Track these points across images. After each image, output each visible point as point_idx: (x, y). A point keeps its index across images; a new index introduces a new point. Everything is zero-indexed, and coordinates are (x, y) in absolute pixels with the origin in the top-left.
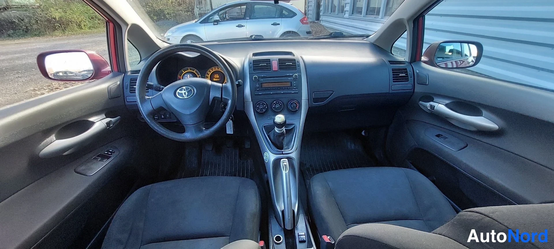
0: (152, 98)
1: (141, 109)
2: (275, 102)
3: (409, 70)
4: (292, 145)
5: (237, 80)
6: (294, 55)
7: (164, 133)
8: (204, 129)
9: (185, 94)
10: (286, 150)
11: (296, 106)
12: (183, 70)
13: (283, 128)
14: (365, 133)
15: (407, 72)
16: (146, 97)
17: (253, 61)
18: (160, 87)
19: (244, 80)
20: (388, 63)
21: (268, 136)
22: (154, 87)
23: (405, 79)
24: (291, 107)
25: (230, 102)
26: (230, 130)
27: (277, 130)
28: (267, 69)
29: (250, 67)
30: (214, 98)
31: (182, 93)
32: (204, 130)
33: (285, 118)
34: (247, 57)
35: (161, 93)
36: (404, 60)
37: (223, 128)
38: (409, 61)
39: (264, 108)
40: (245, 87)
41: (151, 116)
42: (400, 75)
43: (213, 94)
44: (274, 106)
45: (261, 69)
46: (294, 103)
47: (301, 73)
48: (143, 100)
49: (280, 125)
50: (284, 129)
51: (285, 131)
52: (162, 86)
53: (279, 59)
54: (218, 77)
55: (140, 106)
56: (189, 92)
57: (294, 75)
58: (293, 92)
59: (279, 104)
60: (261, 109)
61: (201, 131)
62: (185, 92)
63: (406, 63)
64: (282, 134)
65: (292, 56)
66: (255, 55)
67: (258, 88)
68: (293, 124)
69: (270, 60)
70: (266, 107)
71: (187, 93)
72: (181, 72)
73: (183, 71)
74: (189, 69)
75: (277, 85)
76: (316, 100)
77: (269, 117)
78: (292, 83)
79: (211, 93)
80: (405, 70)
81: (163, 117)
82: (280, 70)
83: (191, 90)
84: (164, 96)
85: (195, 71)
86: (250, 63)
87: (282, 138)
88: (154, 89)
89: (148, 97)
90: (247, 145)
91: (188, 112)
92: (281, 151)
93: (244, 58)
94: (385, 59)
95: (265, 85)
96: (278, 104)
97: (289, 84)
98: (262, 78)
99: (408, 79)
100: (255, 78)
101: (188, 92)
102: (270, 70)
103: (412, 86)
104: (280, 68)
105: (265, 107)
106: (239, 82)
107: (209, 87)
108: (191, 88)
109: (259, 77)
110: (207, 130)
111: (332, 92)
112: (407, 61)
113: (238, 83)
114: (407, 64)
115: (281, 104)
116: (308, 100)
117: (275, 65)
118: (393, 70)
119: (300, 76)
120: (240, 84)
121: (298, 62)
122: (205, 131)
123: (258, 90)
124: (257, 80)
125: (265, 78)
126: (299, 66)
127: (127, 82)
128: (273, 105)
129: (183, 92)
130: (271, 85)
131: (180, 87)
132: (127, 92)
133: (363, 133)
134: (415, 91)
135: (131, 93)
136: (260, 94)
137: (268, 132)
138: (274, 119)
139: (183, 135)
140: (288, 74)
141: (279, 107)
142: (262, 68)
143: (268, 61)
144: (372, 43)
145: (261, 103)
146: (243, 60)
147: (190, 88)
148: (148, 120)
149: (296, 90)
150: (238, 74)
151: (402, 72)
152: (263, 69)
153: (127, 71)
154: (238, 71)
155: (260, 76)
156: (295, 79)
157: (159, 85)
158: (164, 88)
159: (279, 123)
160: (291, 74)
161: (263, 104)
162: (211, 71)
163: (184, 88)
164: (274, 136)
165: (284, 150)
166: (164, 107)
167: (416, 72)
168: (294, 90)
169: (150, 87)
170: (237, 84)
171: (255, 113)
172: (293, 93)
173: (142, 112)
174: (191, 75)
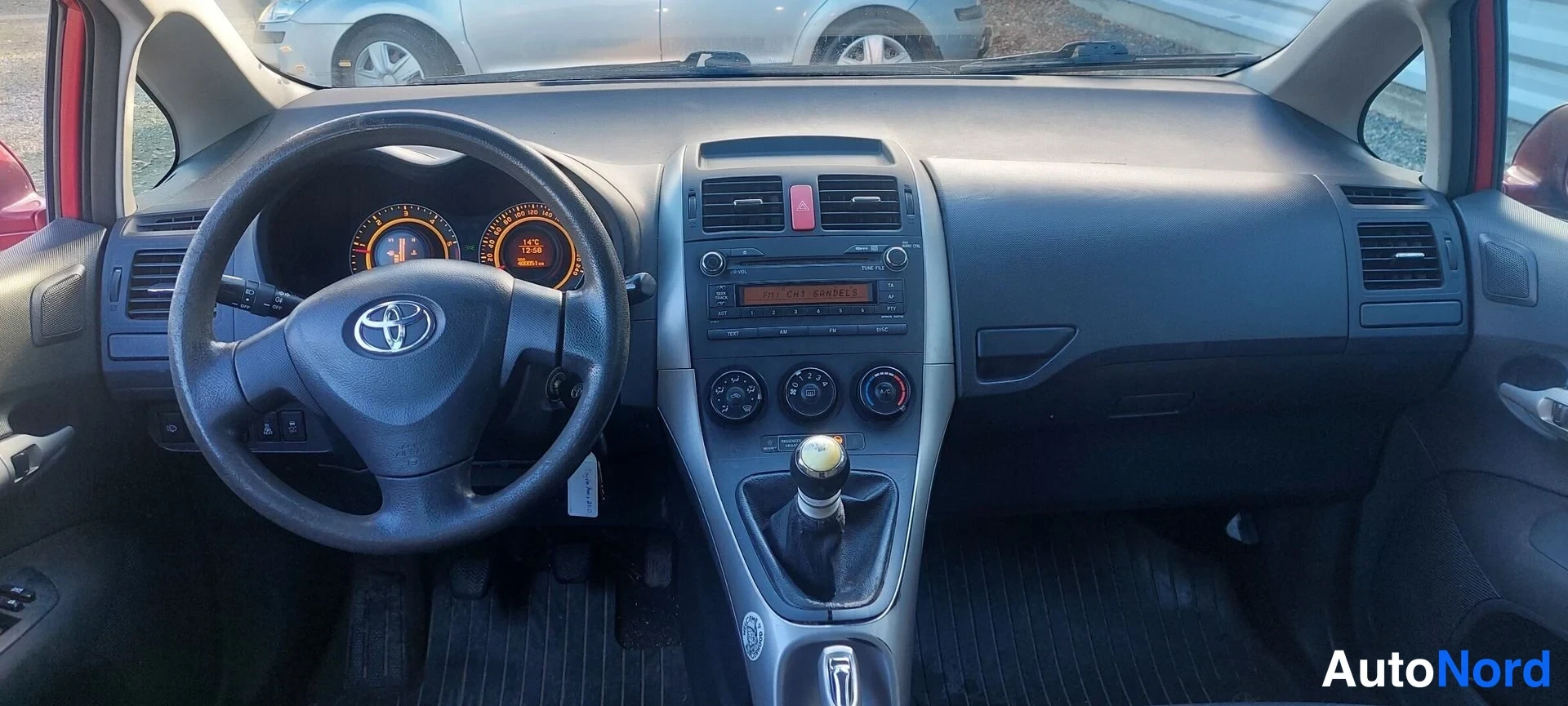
0: (242, 349)
1: (188, 397)
2: (798, 373)
3: (1443, 227)
4: (874, 581)
5: (628, 272)
6: (890, 159)
7: (285, 511)
8: (470, 495)
9: (394, 336)
10: (846, 605)
11: (894, 391)
12: (376, 215)
13: (836, 496)
14: (1241, 526)
15: (1431, 240)
16: (213, 343)
17: (703, 182)
18: (274, 297)
19: (660, 271)
20: (1337, 196)
21: (767, 533)
22: (247, 296)
23: (1428, 272)
24: (873, 397)
25: (595, 373)
26: (582, 501)
27: (804, 504)
28: (768, 220)
29: (688, 213)
30: (526, 357)
31: (382, 329)
32: (469, 502)
33: (847, 456)
34: (674, 162)
35: (281, 328)
36: (1416, 184)
37: (555, 491)
38: (1444, 189)
39: (749, 399)
40: (666, 301)
41: (230, 432)
42: (1397, 255)
43: (520, 338)
44: (793, 392)
45: (738, 221)
46: (888, 378)
47: (921, 242)
48: (199, 357)
49: (820, 486)
50: (838, 501)
51: (842, 511)
52: (281, 293)
53: (820, 177)
54: (540, 250)
55: (185, 387)
56: (413, 324)
57: (887, 248)
58: (885, 330)
59: (819, 383)
60: (736, 406)
61: (455, 503)
62: (392, 324)
63: (1428, 196)
64: (830, 526)
65: (882, 158)
66: (710, 151)
67: (724, 307)
68: (880, 479)
69: (778, 178)
70: (759, 397)
71: (401, 330)
72: (366, 223)
73: (379, 222)
74: (407, 213)
75: (807, 295)
76: (988, 367)
77: (770, 442)
78: (881, 286)
79: (510, 330)
80: (1420, 233)
81: (268, 431)
82: (824, 228)
83: (422, 316)
84: (294, 340)
85: (433, 221)
86: (688, 193)
87: (827, 544)
88: (247, 303)
89: (221, 345)
90: (657, 575)
91: (400, 417)
92: (824, 608)
93: (659, 167)
94: (1325, 176)
95: (753, 297)
96: (813, 381)
97: (863, 294)
98: (741, 264)
99: (1438, 274)
100: (712, 261)
101: (406, 326)
102: (782, 228)
103: (1462, 306)
104: (824, 219)
105: (755, 395)
106: (638, 282)
107: (500, 305)
108: (422, 309)
109: (729, 258)
110: (482, 501)
111: (1072, 330)
112: (1435, 189)
113: (634, 287)
114: (1434, 202)
115: (825, 384)
116: (955, 364)
117: (803, 206)
118: (1361, 231)
119: (917, 256)
120: (644, 290)
121: (910, 192)
122: (476, 506)
123: (721, 318)
124: (719, 272)
125: (757, 263)
126: (913, 208)
127: (119, 269)
128: (790, 387)
129: (386, 324)
130: (783, 296)
131: (371, 303)
132: (116, 312)
133: (1233, 529)
134: (1476, 332)
135: (132, 317)
136: (730, 333)
137: (763, 515)
138: (796, 455)
139: (369, 522)
140: (859, 244)
141: (819, 394)
142: (746, 218)
143: (772, 185)
144: (1266, 97)
145: (735, 375)
146: (655, 178)
147: (419, 309)
148: (215, 451)
149: (898, 321)
150: (635, 241)
151: (1410, 242)
152: (745, 221)
153: (119, 215)
154: (634, 231)
155: (735, 252)
156: (895, 269)
157: (269, 289)
158: (296, 304)
159: (817, 476)
160: (874, 248)
161: (745, 383)
162: (506, 222)
163: (390, 305)
164: (793, 533)
165: (839, 605)
166: (293, 388)
167: (1480, 243)
168: (887, 321)
169: (232, 296)
170: (629, 291)
171: (706, 420)
172: (881, 334)
173: (189, 410)
174: (414, 240)
